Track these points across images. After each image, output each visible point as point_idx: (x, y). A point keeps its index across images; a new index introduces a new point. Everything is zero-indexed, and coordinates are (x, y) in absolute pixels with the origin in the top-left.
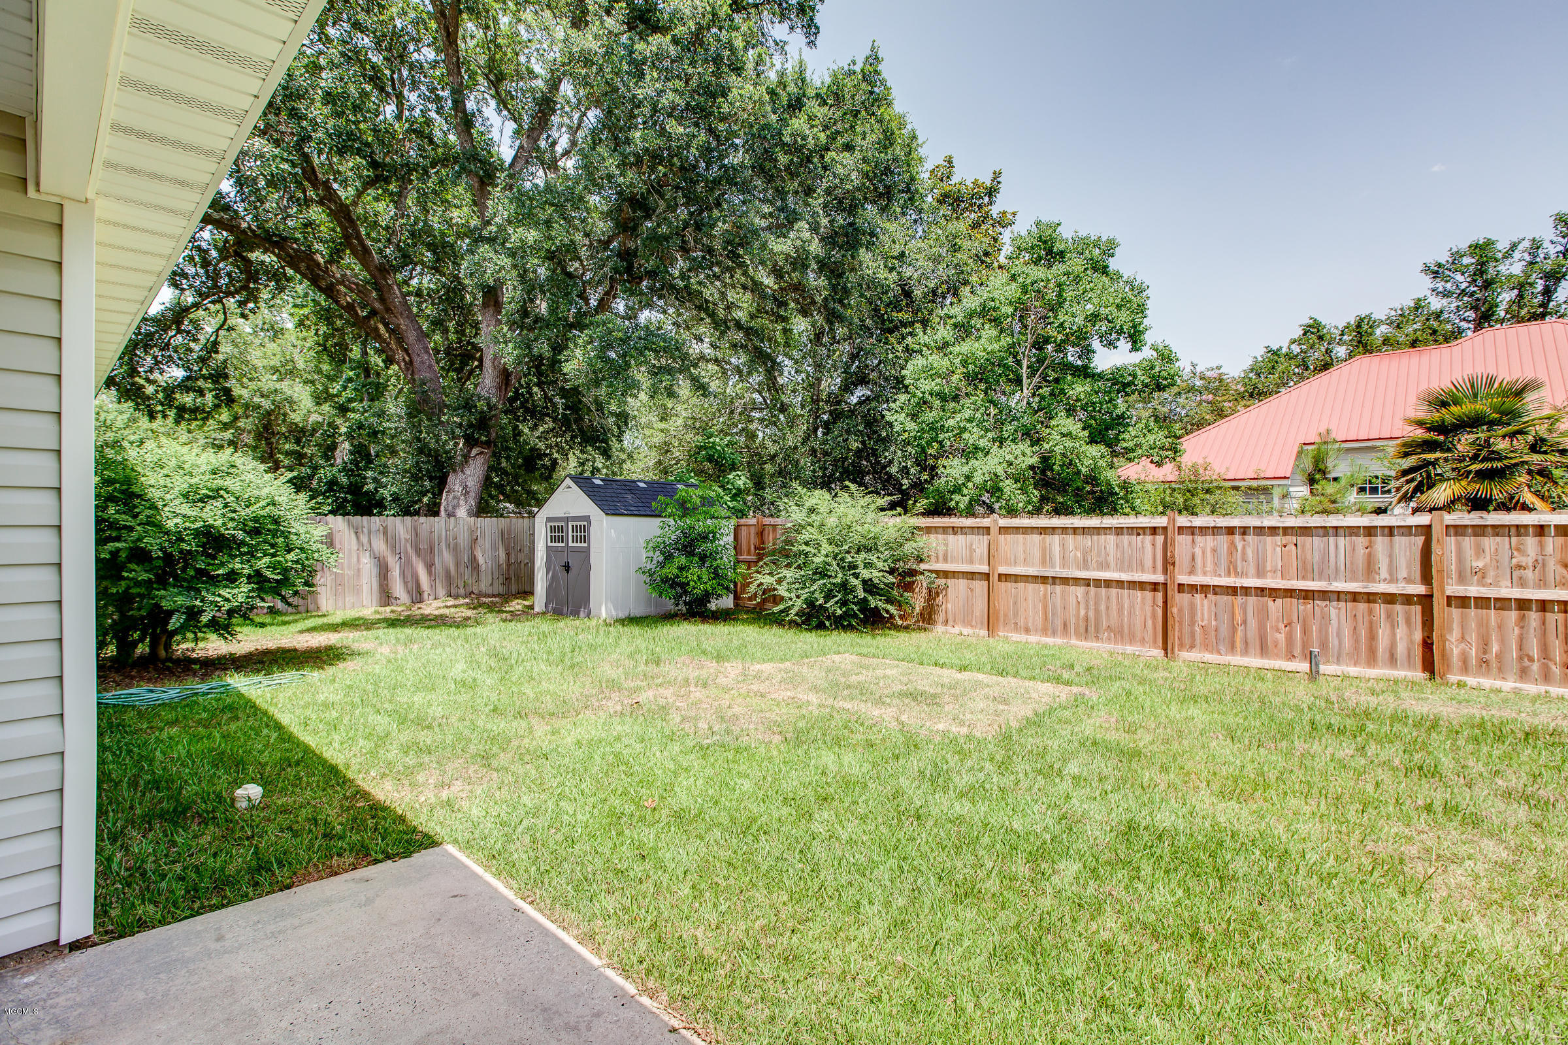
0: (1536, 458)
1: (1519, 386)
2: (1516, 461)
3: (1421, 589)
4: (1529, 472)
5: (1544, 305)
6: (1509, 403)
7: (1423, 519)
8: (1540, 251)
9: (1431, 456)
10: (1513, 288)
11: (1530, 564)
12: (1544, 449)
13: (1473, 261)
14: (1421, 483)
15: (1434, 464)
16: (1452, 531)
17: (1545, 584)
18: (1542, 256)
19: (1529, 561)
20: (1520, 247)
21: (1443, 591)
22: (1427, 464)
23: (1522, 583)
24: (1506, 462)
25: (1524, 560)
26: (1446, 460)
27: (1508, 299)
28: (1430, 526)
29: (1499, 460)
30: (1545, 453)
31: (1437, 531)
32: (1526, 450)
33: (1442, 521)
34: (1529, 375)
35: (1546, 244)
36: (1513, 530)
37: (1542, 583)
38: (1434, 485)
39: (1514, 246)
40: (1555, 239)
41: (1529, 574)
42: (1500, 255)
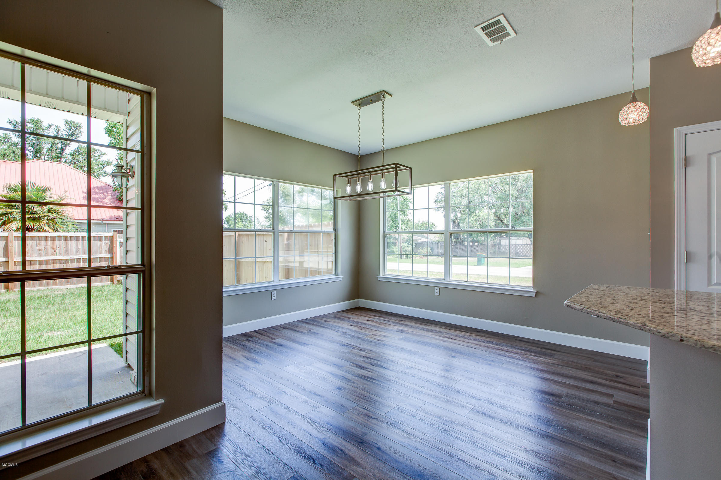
0: (50, 215)
1: (44, 189)
2: (43, 215)
3: (4, 260)
4: (48, 219)
5: (61, 154)
6: (41, 194)
7: (6, 234)
8: (60, 132)
9: (9, 211)
10: (49, 143)
11: (43, 249)
12: (52, 212)
13: (32, 126)
14: (6, 220)
15: (11, 213)
16: (16, 239)
17: (47, 255)
18: (60, 134)
19: (43, 248)
20: (52, 127)
21: (13, 259)
22: (8, 213)
23: (40, 255)
24: (39, 215)
25: (41, 248)
26: (16, 213)
27: (47, 147)
28: (8, 237)
29: (37, 214)
30: (52, 213)
31: (10, 239)
32: (46, 211)
33: (12, 235)
34: (47, 185)
35: (62, 130)
36: (37, 238)
37: (47, 254)
38: (11, 222)
39: (50, 126)
40: (65, 129)
41: (42, 252)
42: (44, 128)
